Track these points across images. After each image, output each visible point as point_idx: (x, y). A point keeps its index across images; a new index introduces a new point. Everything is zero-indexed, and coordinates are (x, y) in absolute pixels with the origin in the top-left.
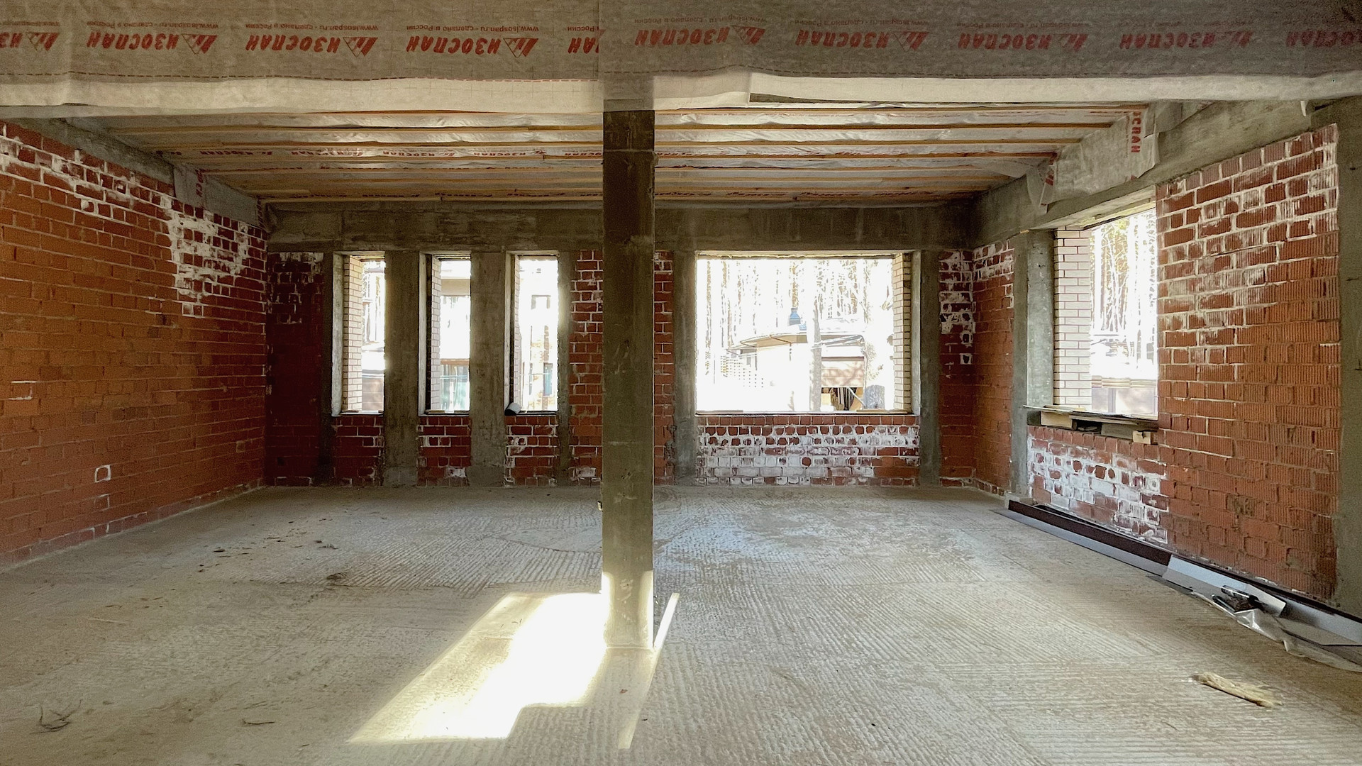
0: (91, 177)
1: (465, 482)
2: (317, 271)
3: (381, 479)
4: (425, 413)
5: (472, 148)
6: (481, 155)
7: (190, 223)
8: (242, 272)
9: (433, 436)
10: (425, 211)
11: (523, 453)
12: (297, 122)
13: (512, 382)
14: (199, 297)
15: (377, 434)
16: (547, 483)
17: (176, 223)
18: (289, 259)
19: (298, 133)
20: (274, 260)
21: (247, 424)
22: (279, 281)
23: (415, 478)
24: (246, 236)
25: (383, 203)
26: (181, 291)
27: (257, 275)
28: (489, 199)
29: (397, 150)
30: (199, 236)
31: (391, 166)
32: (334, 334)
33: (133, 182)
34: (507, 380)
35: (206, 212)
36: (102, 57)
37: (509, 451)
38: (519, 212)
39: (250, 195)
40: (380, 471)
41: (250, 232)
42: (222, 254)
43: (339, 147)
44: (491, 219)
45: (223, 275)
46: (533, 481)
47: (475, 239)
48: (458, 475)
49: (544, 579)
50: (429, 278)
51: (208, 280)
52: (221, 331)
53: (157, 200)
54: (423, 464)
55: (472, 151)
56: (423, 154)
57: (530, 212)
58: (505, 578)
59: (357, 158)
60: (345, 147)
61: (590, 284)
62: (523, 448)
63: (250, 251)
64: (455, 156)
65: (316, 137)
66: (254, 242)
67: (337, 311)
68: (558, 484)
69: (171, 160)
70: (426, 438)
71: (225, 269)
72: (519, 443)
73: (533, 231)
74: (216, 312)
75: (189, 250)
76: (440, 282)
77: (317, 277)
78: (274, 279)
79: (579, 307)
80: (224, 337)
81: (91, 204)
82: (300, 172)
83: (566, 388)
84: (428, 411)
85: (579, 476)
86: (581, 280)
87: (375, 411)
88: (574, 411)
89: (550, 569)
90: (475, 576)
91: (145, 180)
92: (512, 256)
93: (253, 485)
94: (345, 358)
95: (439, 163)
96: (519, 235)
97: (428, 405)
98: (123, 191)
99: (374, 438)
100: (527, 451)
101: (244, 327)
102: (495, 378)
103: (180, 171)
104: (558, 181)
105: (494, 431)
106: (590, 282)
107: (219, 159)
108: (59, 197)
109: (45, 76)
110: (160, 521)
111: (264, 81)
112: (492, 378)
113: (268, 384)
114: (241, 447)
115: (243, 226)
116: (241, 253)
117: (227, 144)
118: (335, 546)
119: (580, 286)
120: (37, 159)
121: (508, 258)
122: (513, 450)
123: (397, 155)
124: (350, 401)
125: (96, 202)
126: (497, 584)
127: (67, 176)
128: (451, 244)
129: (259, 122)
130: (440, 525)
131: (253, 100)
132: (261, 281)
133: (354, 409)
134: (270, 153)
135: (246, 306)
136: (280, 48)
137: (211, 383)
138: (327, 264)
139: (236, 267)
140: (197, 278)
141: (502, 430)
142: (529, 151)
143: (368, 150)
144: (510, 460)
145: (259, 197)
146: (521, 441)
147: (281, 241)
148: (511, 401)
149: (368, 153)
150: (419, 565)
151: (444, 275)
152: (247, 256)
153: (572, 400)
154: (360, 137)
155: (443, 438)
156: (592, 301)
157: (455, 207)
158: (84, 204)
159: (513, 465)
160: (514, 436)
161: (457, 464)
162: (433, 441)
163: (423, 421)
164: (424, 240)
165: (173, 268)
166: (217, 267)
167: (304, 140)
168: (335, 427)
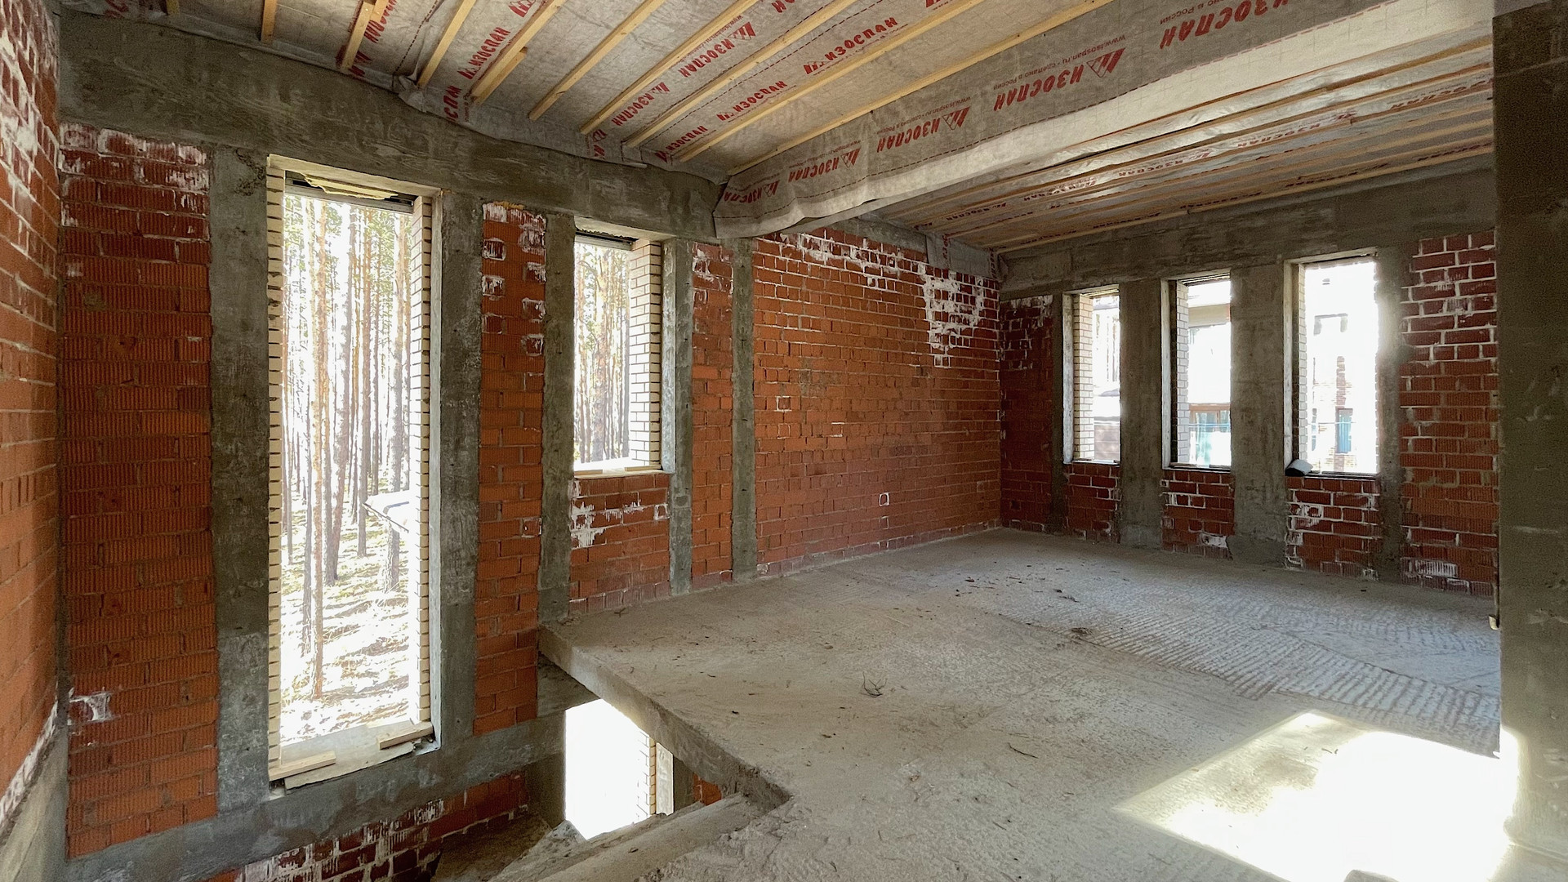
0: (874, 260)
1: (1227, 554)
2: (1046, 314)
3: (1118, 536)
4: (1170, 466)
5: (1236, 139)
6: (1248, 145)
7: (939, 285)
8: (979, 323)
9: (1182, 494)
10: (1167, 231)
11: (1315, 527)
12: (1030, 168)
13: (1295, 432)
14: (947, 349)
15: (1113, 486)
16: (1360, 573)
17: (931, 285)
18: (1020, 304)
19: (1031, 178)
20: (1006, 309)
21: (985, 466)
22: (1010, 328)
23: (1158, 539)
24: (982, 288)
25: (1116, 231)
26: (933, 345)
27: (991, 325)
28: (1257, 198)
29: (1135, 168)
30: (945, 295)
31: (1127, 188)
32: (1065, 378)
33: (900, 256)
34: (1288, 430)
35: (950, 272)
36: (887, 157)
37: (1293, 522)
38: (1304, 205)
39: (984, 249)
40: (1117, 526)
41: (985, 285)
42: (963, 308)
43: (1070, 182)
44: (1260, 222)
45: (964, 327)
46: (1336, 568)
47: (1237, 252)
48: (1216, 544)
49: (1371, 704)
50: (1173, 308)
51: (953, 334)
52: (964, 379)
53: (916, 269)
54: (1169, 525)
55: (1233, 144)
56: (1167, 165)
57: (1324, 203)
58: (1303, 688)
59: (1088, 189)
60: (1077, 180)
61: (1440, 289)
62: (1315, 521)
63: (986, 303)
64: (1211, 154)
65: (1050, 177)
66: (988, 293)
67: (1067, 354)
68: (1381, 579)
69: (925, 232)
70: (1173, 495)
71: (966, 322)
72: (1310, 514)
73: (1327, 226)
74: (959, 362)
75: (938, 309)
76: (1187, 312)
77: (1048, 322)
78: (1006, 327)
79: (1417, 324)
80: (966, 385)
81: (873, 280)
82: (1030, 216)
83: (1394, 442)
84: (1174, 463)
85: (1421, 572)
86: (1422, 285)
87: (1110, 462)
88: (1410, 476)
89: (1380, 695)
90: (1255, 673)
91: (908, 253)
92: (1295, 267)
93: (991, 524)
94: (1076, 404)
95: (1189, 169)
96: (1305, 236)
97: (1174, 457)
98: (893, 266)
99: (1110, 490)
100: (1323, 526)
101: (982, 375)
102: (1270, 426)
103: (930, 238)
104: (1376, 149)
105: (1268, 495)
106: (1440, 285)
107: (962, 221)
108: (855, 278)
109: (852, 185)
110: (921, 545)
111: (1011, 135)
112: (1265, 428)
113: (1002, 430)
114: (981, 487)
115: (980, 280)
116: (978, 305)
117: (969, 206)
118: (1076, 599)
119: (1419, 294)
120: (843, 252)
121: (1288, 269)
122: (1299, 521)
123: (1136, 173)
124: (1082, 448)
125: (877, 277)
126: (1291, 693)
127: (860, 261)
128: (1202, 265)
129: (997, 177)
130: (1197, 600)
131: (1003, 156)
132: (995, 330)
133: (1086, 457)
134: (1004, 205)
135: (983, 355)
136: (1024, 98)
137: (955, 427)
138: (1057, 305)
139: (975, 318)
140: (945, 332)
141: (1282, 494)
142: (1327, 119)
143: (1102, 176)
144: (1294, 535)
145: (991, 250)
146: (1313, 511)
147: (1011, 289)
148: (1295, 456)
149: (1101, 180)
150: (1176, 641)
151: (1191, 303)
152: (983, 308)
153: (1405, 460)
154: (1095, 164)
155: (1194, 498)
156: (1445, 313)
157: (1206, 218)
158: (870, 281)
159: (1300, 541)
160: (1301, 504)
161: (1217, 531)
162: (1180, 500)
163: (1168, 474)
164: (1165, 264)
165: (927, 325)
166: (959, 321)
167: (1037, 184)
168: (1068, 476)
